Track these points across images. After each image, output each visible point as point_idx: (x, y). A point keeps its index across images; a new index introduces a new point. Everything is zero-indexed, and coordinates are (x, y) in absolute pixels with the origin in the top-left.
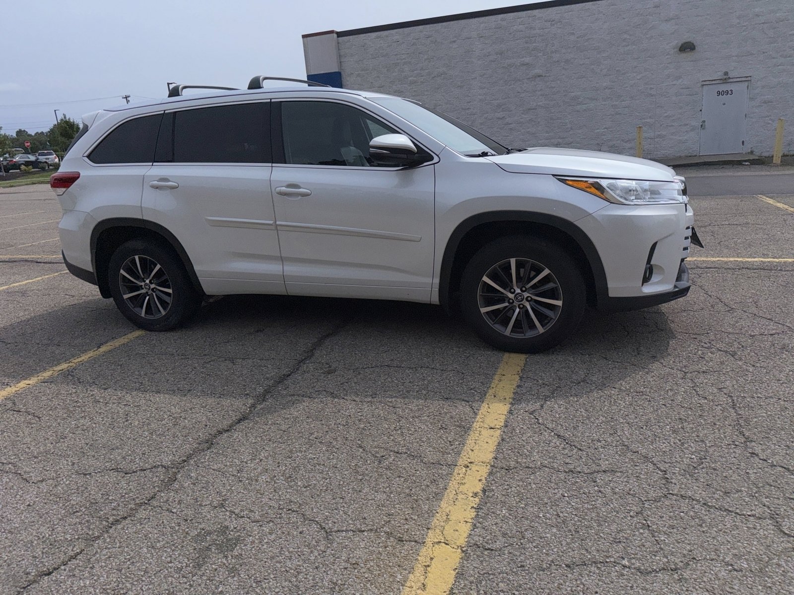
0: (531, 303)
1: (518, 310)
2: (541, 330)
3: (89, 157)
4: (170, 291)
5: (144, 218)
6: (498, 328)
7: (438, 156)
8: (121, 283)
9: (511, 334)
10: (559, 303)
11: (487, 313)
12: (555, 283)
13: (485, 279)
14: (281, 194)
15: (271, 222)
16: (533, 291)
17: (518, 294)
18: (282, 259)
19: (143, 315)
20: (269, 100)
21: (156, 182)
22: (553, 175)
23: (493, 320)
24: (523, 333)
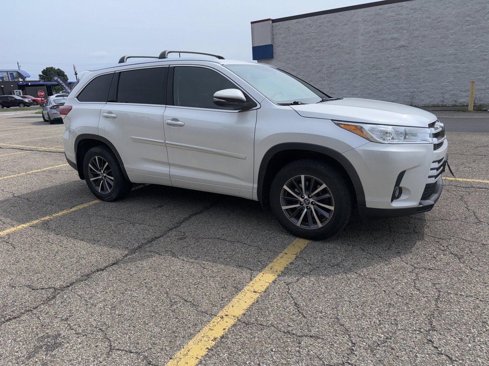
0: (314, 206)
1: (306, 210)
2: (320, 225)
3: (77, 97)
4: (112, 178)
5: (99, 135)
6: (293, 220)
7: (260, 104)
8: (89, 171)
9: (301, 225)
10: (332, 208)
11: (287, 210)
12: (330, 194)
13: (285, 187)
14: (168, 124)
15: (163, 141)
16: (316, 198)
17: (306, 199)
18: (169, 165)
19: (99, 191)
20: (168, 66)
21: (106, 114)
22: (332, 120)
23: (290, 215)
24: (309, 226)
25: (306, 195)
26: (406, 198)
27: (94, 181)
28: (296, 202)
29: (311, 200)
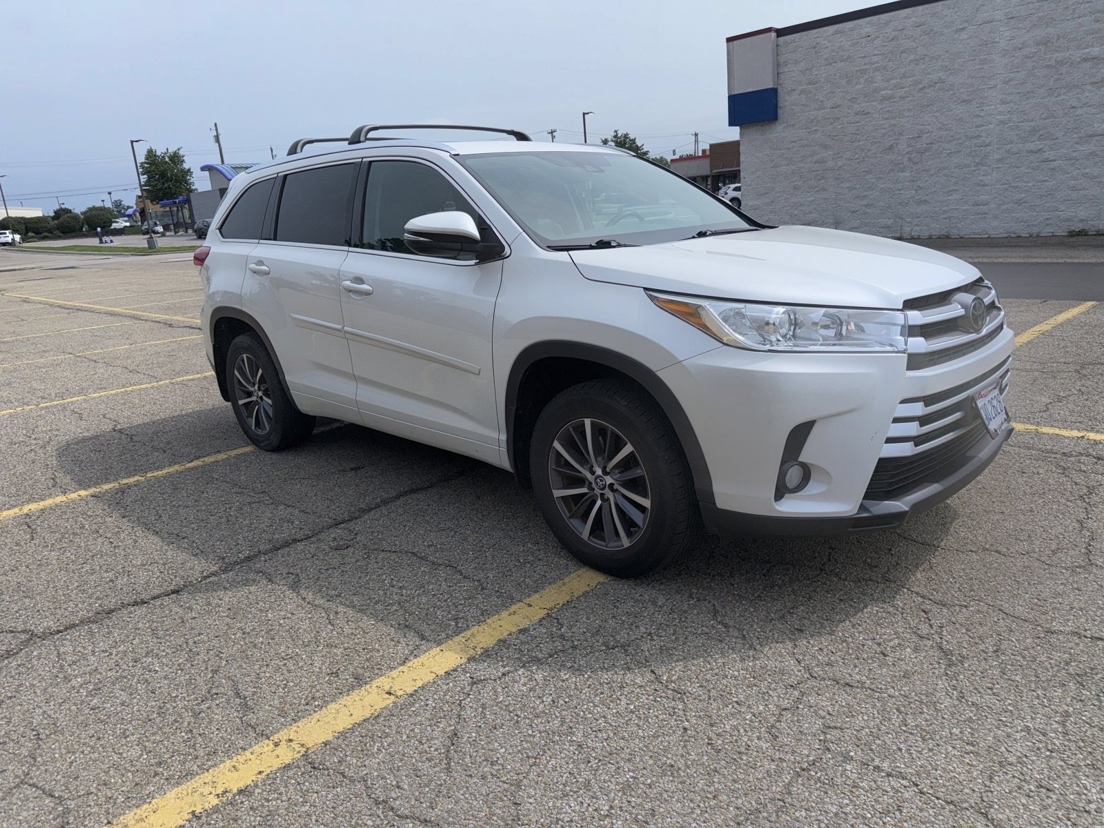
0: (615, 494)
2: (626, 542)
3: (220, 229)
4: (271, 402)
5: (245, 310)
6: (575, 523)
7: (510, 246)
8: (236, 386)
9: (590, 538)
10: (647, 503)
11: (563, 498)
12: (641, 469)
13: (557, 445)
14: (346, 289)
15: (340, 327)
16: (618, 475)
17: (599, 476)
18: (355, 379)
19: (253, 428)
20: (361, 160)
21: (254, 266)
22: (645, 289)
23: (570, 510)
24: (605, 541)
25: (599, 466)
26: (820, 491)
27: (244, 404)
28: (581, 482)
29: (609, 480)
